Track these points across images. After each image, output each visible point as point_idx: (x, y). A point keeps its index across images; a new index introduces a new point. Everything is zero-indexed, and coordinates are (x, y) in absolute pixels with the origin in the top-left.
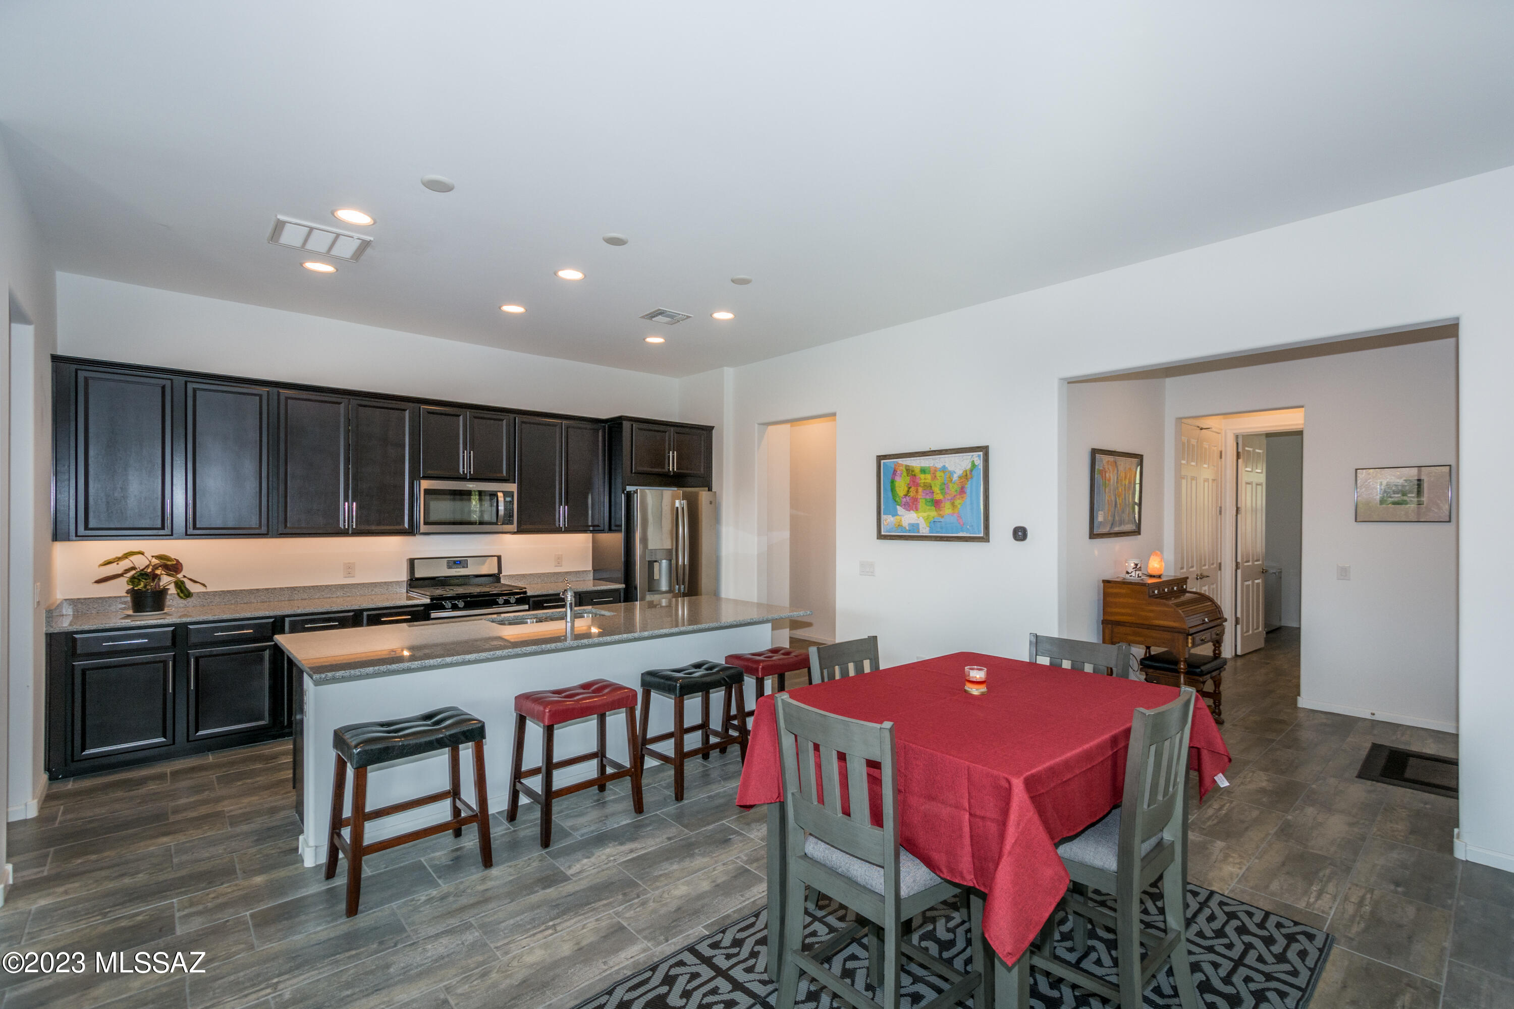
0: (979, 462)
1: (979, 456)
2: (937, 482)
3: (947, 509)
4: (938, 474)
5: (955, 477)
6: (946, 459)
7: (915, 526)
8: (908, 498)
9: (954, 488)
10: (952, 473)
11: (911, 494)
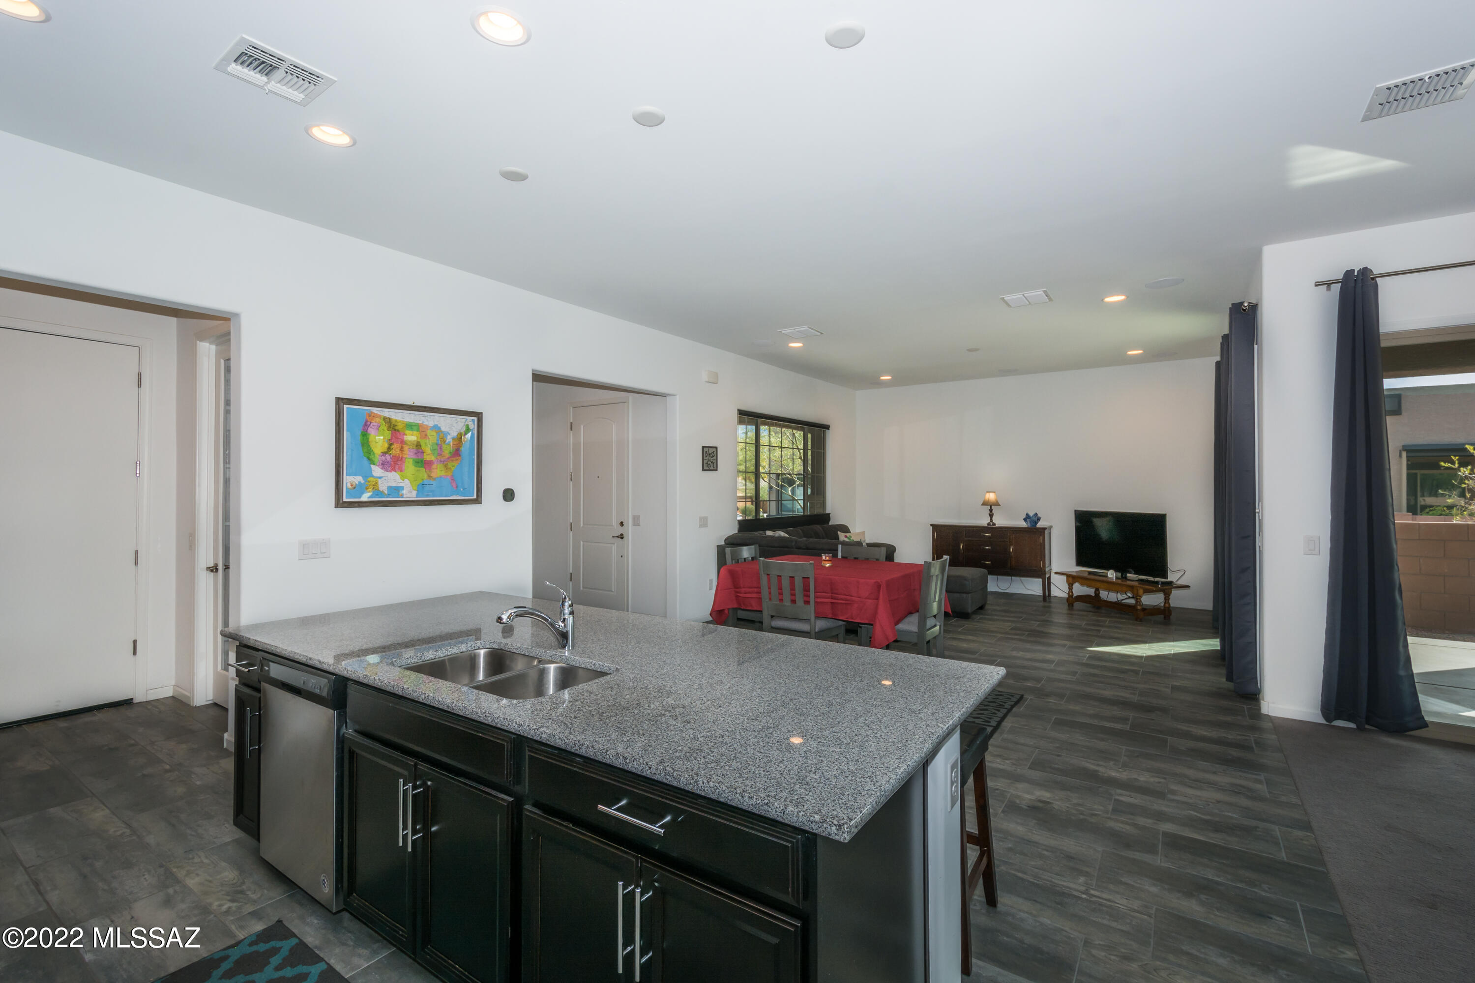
0: (473, 426)
1: (473, 421)
2: (428, 441)
3: (438, 471)
4: (429, 433)
5: (449, 439)
6: (442, 418)
7: (397, 490)
8: (388, 457)
9: (448, 450)
10: (446, 434)
11: (393, 452)
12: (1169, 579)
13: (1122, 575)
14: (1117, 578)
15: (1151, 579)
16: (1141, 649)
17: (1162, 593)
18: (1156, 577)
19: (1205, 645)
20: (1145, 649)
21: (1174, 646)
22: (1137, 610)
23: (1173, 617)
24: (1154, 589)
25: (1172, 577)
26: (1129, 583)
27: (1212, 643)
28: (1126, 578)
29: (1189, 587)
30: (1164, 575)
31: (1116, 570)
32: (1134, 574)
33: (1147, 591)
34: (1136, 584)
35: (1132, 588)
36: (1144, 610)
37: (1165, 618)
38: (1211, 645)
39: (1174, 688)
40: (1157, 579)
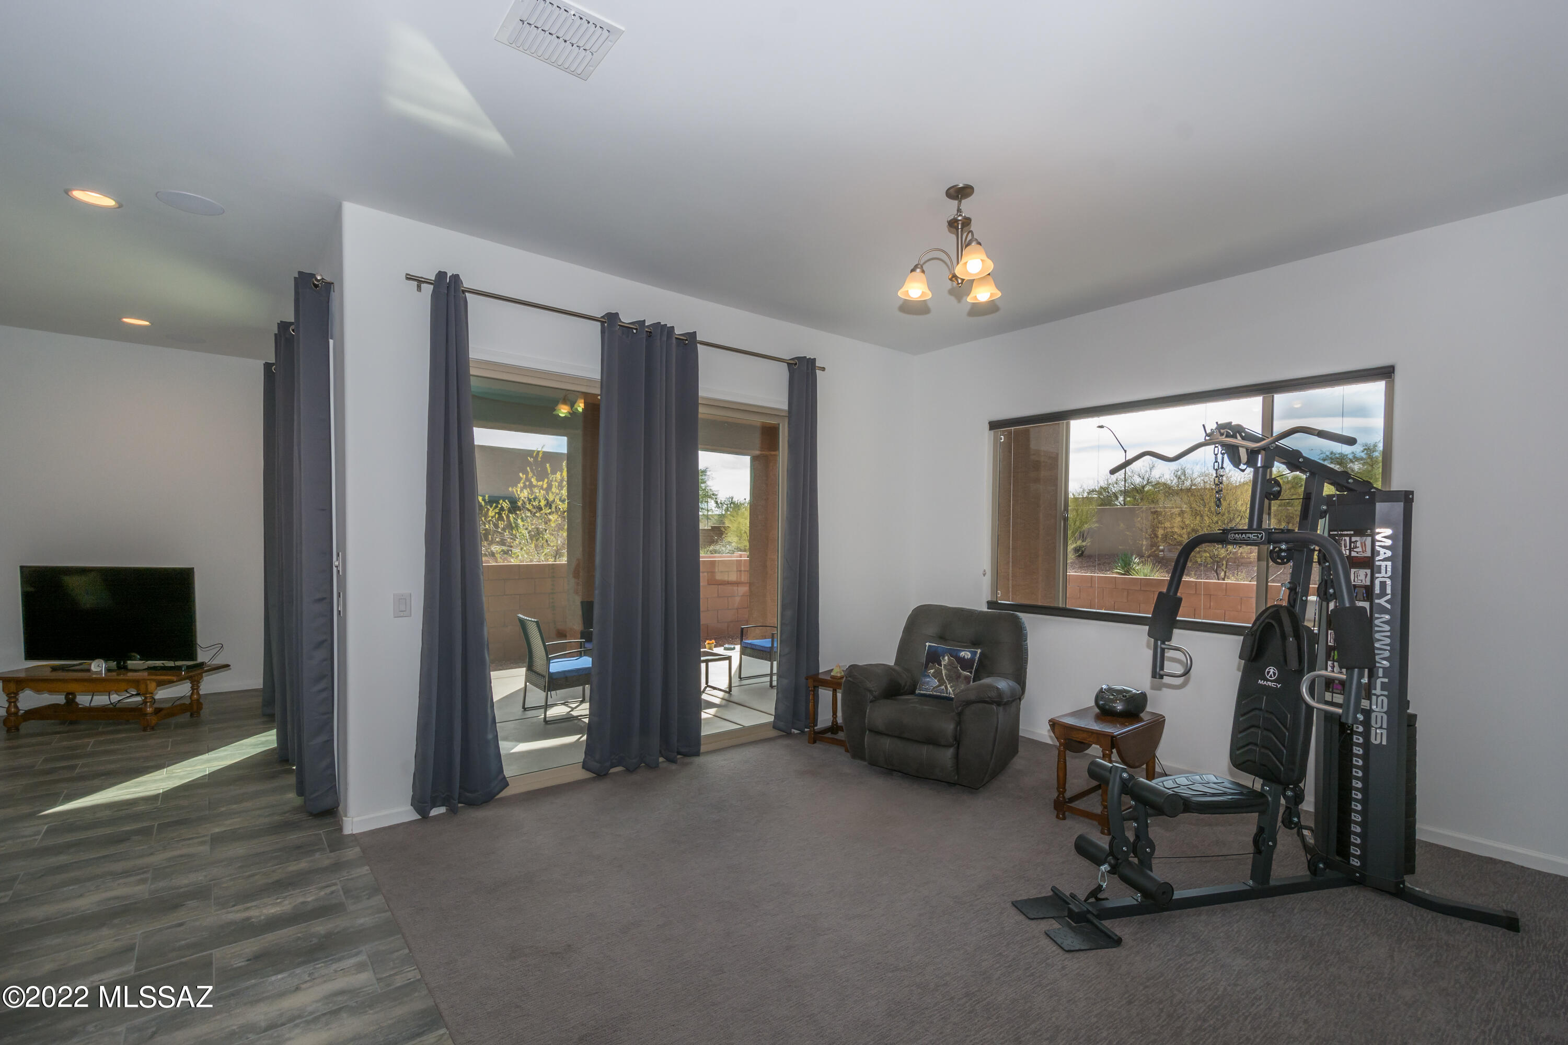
12: (200, 660)
13: (118, 664)
14: (108, 670)
15: (170, 664)
16: (155, 781)
17: (188, 681)
18: (177, 661)
19: (256, 745)
20: (162, 780)
21: (208, 761)
22: (146, 714)
23: (205, 712)
24: (175, 678)
25: (202, 657)
26: (131, 675)
27: (263, 739)
28: (125, 668)
29: (229, 666)
30: (192, 655)
31: (106, 657)
32: (140, 660)
33: (161, 684)
34: (145, 674)
35: (136, 683)
36: (158, 711)
37: (192, 715)
38: (263, 743)
39: (217, 840)
40: (179, 663)
